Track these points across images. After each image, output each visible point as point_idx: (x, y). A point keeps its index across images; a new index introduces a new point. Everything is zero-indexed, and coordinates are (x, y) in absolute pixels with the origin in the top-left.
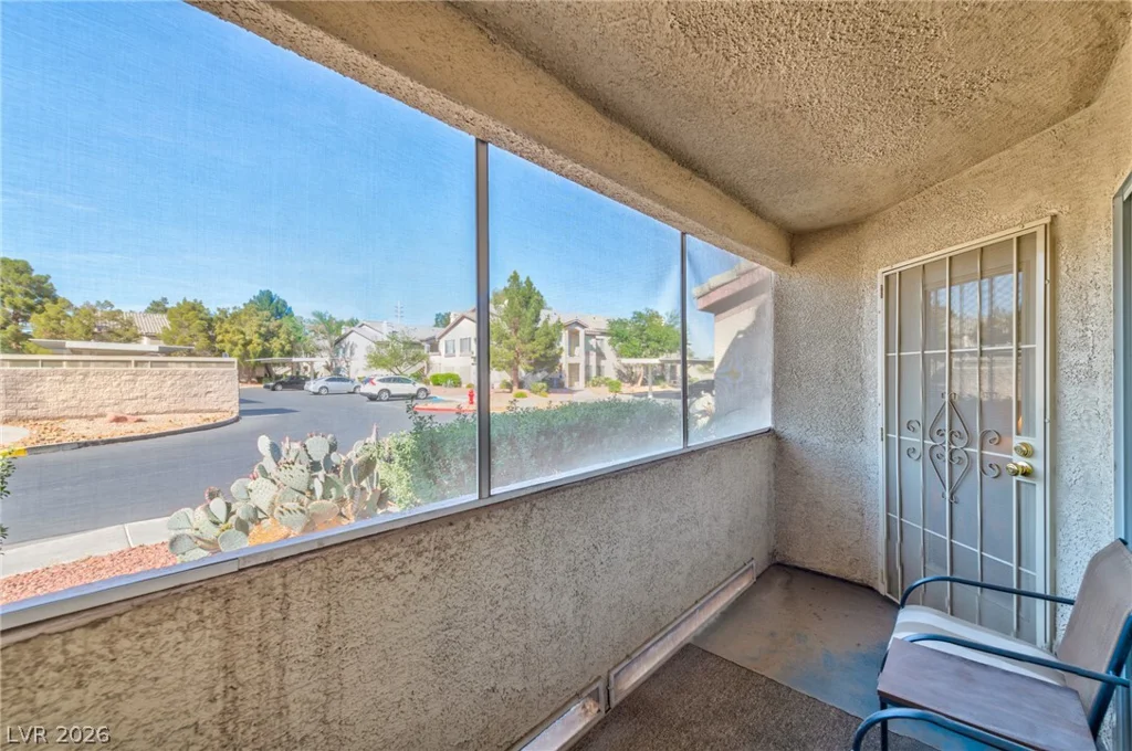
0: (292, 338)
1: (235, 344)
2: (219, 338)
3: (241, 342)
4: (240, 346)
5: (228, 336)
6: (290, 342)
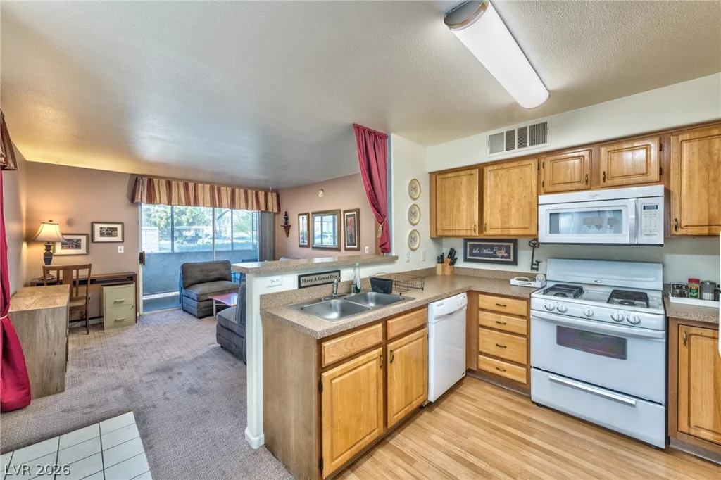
0: (193, 215)
1: (162, 218)
2: (153, 215)
3: (165, 217)
4: (164, 220)
5: (157, 214)
6: (192, 217)
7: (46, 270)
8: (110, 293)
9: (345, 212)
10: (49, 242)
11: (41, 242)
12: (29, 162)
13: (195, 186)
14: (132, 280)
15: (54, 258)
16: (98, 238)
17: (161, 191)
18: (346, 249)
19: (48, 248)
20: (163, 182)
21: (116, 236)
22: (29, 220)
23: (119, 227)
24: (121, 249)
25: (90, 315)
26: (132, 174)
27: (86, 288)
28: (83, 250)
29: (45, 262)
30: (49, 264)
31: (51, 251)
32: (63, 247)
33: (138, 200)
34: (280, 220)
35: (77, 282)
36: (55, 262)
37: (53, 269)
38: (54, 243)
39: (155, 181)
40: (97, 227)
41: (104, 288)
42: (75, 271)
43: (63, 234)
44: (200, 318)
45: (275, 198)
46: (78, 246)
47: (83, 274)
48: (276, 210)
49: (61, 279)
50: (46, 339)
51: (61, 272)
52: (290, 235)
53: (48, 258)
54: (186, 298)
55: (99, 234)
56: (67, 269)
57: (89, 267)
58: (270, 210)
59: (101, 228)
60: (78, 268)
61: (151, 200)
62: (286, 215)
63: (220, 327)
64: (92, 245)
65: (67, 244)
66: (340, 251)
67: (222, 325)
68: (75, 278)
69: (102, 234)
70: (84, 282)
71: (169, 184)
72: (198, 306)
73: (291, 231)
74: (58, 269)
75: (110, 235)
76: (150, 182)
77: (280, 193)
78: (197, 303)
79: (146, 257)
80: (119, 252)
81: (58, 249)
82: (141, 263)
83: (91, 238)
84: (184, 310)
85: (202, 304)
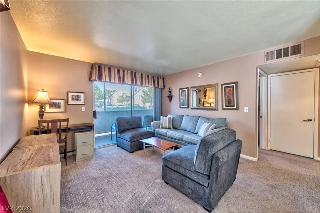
7: (40, 122)
8: (79, 137)
9: (222, 85)
10: (42, 104)
11: (37, 103)
12: (29, 51)
13: (123, 71)
14: (91, 128)
15: (45, 114)
16: (70, 102)
17: (105, 73)
18: (223, 109)
19: (41, 107)
20: (107, 68)
21: (81, 101)
22: (29, 89)
23: (82, 95)
24: (83, 109)
25: (68, 150)
26: (89, 63)
27: (65, 134)
28: (62, 109)
29: (40, 117)
30: (42, 118)
31: (43, 110)
32: (50, 107)
33: (93, 78)
34: (166, 93)
35: (60, 131)
36: (46, 117)
37: (45, 122)
38: (45, 104)
39: (103, 67)
40: (70, 95)
41: (76, 134)
42: (58, 124)
43: (51, 99)
44: (132, 153)
45: (162, 80)
46: (59, 107)
47: (64, 124)
48: (163, 88)
49: (50, 128)
50: (42, 201)
51: (50, 124)
52: (172, 101)
53: (41, 114)
54: (120, 139)
55: (71, 99)
56: (54, 122)
57: (67, 120)
58: (160, 87)
59: (72, 96)
60: (61, 121)
61: (100, 78)
62: (170, 90)
63: (165, 166)
64: (68, 106)
65: (52, 105)
66: (217, 110)
67: (165, 165)
68: (58, 127)
69: (73, 99)
70: (64, 130)
71: (110, 69)
72: (131, 145)
73: (173, 99)
74: (48, 122)
75: (77, 100)
76: (100, 67)
77: (164, 78)
78: (130, 143)
79: (97, 114)
80: (82, 111)
81: (47, 108)
82: (94, 117)
83: (66, 102)
84: (118, 146)
85: (133, 144)
